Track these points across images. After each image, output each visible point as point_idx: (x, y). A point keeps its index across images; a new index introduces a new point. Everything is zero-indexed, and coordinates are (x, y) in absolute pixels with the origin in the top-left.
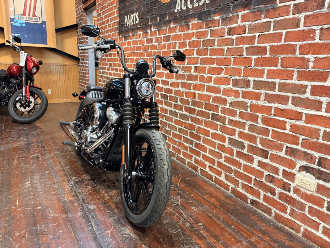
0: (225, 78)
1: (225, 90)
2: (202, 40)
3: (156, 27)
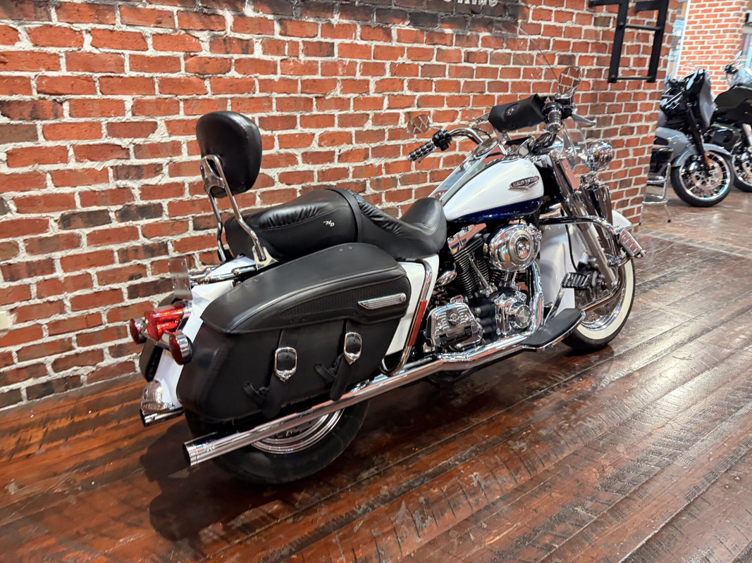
2: (422, 63)
3: (266, 8)
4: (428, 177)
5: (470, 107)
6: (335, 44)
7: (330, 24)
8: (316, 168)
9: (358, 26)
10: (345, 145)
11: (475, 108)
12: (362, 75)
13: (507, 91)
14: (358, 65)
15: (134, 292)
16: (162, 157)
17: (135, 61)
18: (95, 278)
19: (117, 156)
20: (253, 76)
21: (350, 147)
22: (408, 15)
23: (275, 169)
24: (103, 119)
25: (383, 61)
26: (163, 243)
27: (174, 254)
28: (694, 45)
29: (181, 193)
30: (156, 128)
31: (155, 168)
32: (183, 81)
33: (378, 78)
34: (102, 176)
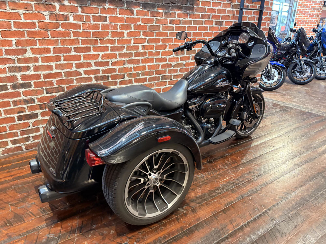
0: (169, 52)
1: (170, 59)
2: (149, 25)
3: (74, 2)
4: (154, 73)
5: (173, 43)
6: (107, 17)
7: (104, 8)
8: (101, 68)
9: (118, 9)
10: (114, 59)
11: (175, 44)
12: (120, 30)
13: (191, 36)
14: (119, 26)
15: (20, 118)
16: (30, 63)
17: (16, 24)
18: (3, 112)
19: (11, 63)
20: (70, 30)
21: (116, 60)
22: (141, 4)
23: (82, 69)
24: (3, 48)
25: (130, 24)
26: (32, 98)
27: (37, 103)
28: (301, 15)
29: (40, 78)
30: (27, 51)
31: (27, 68)
32: (37, 32)
33: (128, 31)
34: (4, 71)
